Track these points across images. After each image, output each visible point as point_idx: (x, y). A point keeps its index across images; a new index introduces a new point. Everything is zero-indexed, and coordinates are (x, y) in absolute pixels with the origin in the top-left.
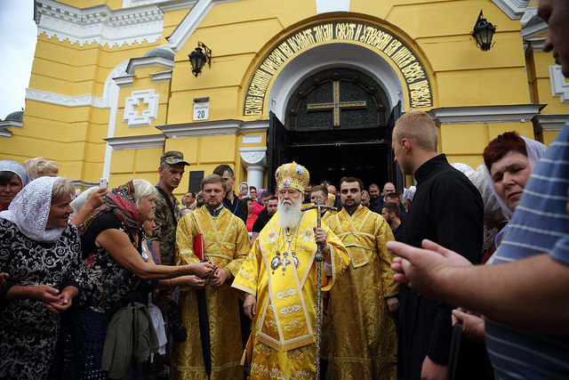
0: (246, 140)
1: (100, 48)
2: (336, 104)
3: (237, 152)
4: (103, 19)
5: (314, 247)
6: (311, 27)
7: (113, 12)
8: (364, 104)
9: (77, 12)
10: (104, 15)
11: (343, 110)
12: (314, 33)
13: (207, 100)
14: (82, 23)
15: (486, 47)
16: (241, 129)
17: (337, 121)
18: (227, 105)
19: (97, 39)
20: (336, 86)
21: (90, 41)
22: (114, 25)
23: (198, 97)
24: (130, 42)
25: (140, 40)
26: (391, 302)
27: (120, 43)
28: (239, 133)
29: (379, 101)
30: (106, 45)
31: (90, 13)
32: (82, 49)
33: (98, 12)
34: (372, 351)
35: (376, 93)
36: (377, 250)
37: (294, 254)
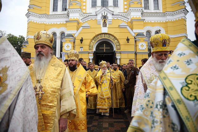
0: (90, 55)
1: (45, 24)
2: (105, 48)
3: (88, 57)
4: (45, 17)
5: (110, 79)
6: (101, 35)
7: (48, 15)
8: (109, 48)
9: (38, 15)
10: (46, 16)
11: (106, 49)
12: (101, 36)
13: (83, 47)
14: (40, 17)
15: (128, 42)
16: (89, 53)
17: (105, 51)
18: (86, 48)
19: (44, 22)
20: (105, 44)
21: (42, 22)
22: (48, 18)
23: (81, 47)
24: (53, 23)
25: (55, 23)
26: (123, 90)
27: (50, 23)
28: (88, 53)
29: (112, 48)
30: (46, 24)
31: (42, 15)
32: (40, 24)
33: (44, 15)
34: (120, 100)
35: (111, 47)
36: (121, 79)
37: (106, 80)
